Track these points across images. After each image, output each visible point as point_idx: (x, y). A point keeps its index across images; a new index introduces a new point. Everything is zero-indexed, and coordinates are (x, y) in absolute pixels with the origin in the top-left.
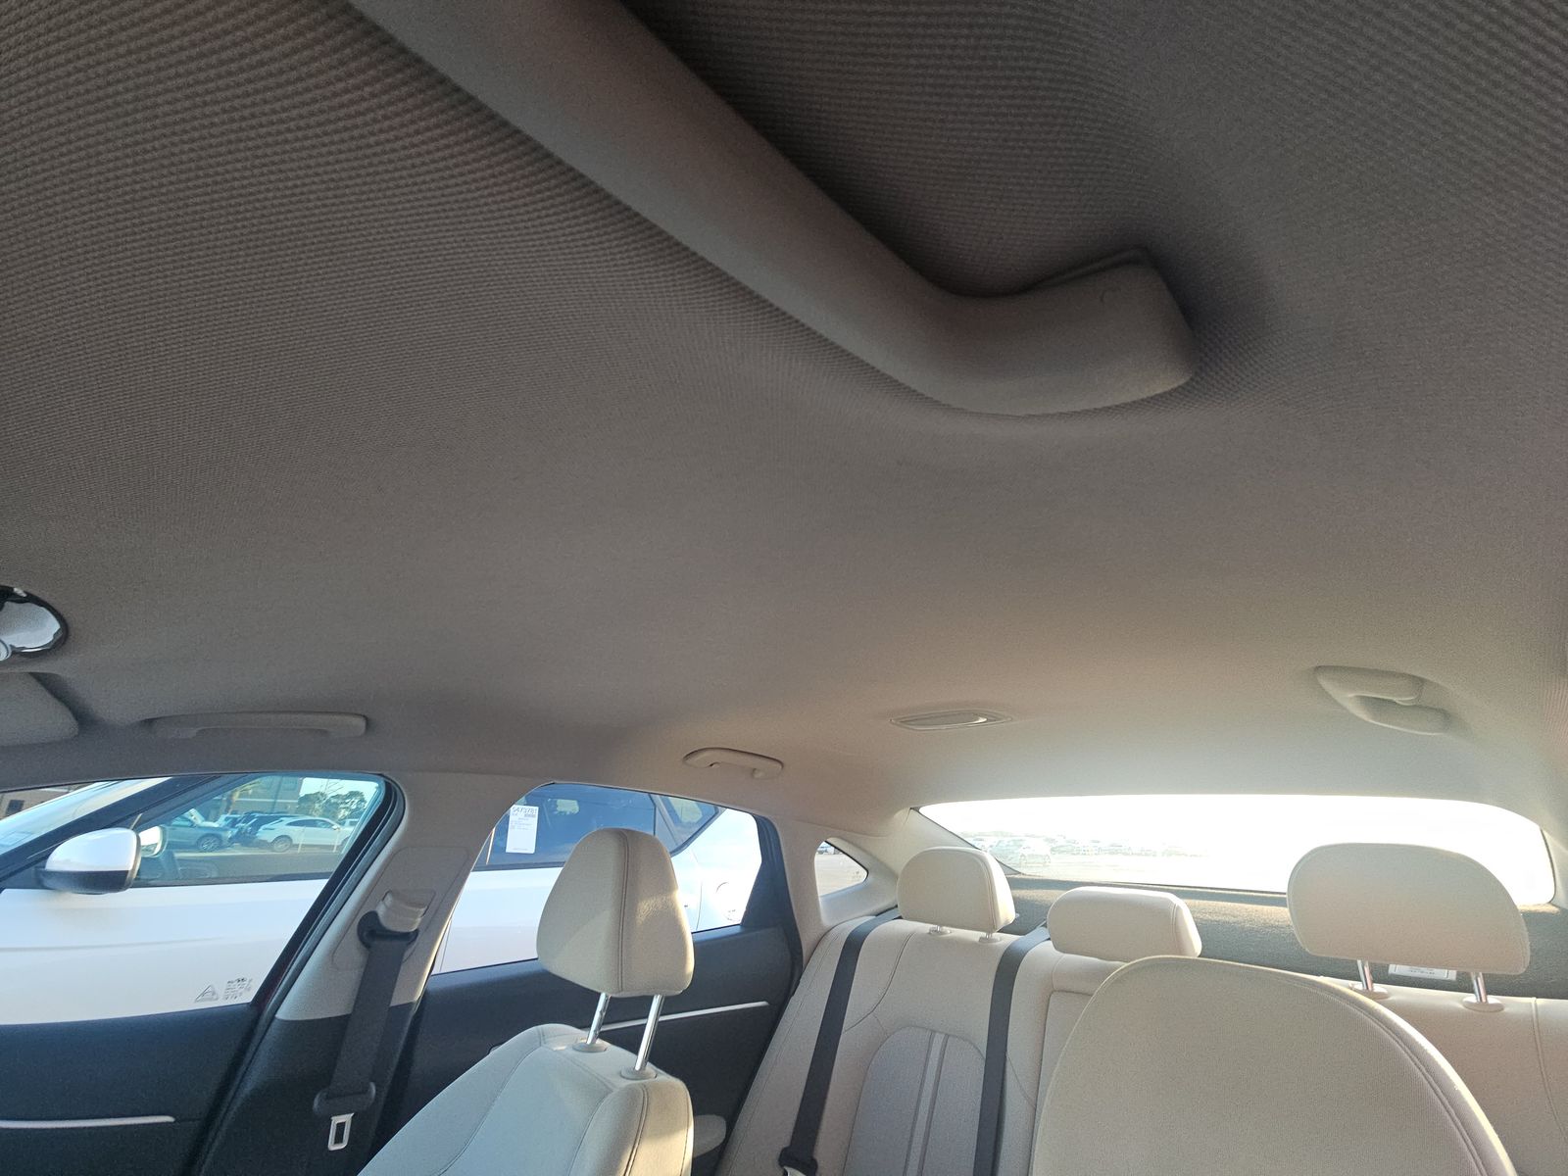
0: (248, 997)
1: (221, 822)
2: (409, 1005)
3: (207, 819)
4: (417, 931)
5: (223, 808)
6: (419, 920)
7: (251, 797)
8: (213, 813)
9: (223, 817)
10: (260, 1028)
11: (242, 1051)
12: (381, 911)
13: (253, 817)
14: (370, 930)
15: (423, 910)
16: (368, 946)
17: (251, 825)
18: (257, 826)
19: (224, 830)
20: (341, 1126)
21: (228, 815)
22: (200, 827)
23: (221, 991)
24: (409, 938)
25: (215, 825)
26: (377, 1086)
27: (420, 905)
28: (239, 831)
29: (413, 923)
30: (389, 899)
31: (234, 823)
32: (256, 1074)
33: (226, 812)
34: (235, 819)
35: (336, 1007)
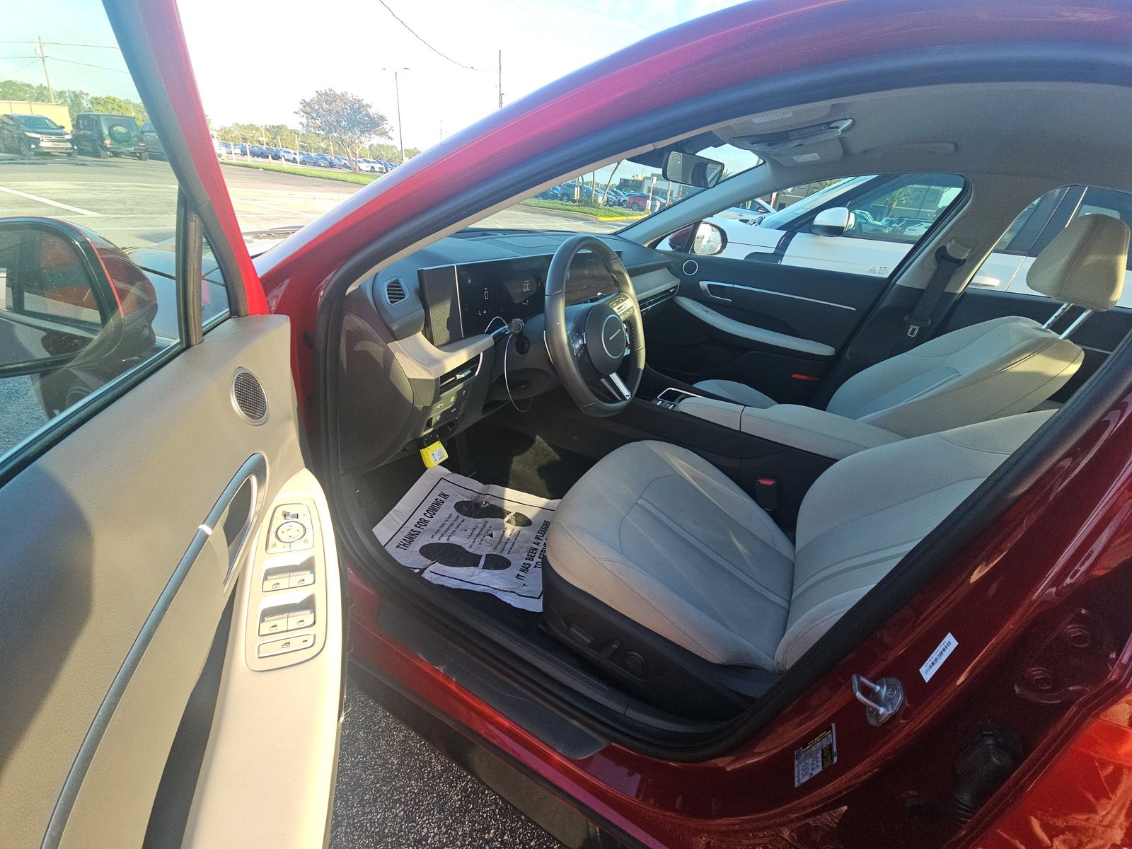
0: (886, 276)
1: (883, 222)
2: (955, 294)
3: (875, 219)
4: (965, 260)
5: (885, 213)
6: (967, 254)
7: (904, 206)
8: (878, 217)
9: (885, 219)
10: (890, 287)
11: (881, 295)
12: (948, 246)
13: (903, 220)
14: (941, 254)
15: (970, 250)
16: (939, 262)
17: (901, 226)
18: (904, 227)
19: (885, 228)
20: (914, 330)
21: (888, 218)
22: (872, 224)
23: (877, 270)
24: (960, 262)
25: (880, 224)
26: (932, 321)
27: (970, 248)
28: (894, 229)
29: (963, 255)
30: (953, 242)
31: (891, 223)
32: (887, 301)
33: (887, 216)
34: (893, 220)
35: (920, 284)
